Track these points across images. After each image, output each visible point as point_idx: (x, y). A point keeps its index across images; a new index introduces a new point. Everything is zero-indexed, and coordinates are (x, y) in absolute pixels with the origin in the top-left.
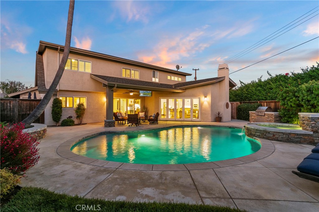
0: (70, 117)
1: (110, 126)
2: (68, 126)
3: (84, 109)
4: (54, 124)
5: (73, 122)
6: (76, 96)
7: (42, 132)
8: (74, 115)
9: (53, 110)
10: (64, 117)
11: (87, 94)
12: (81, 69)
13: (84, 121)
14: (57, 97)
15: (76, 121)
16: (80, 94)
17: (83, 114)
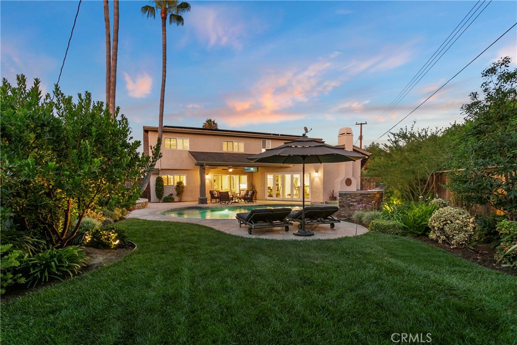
0: (172, 195)
1: (203, 203)
2: (168, 202)
3: (183, 187)
4: (157, 200)
5: (173, 199)
6: (176, 174)
7: (144, 204)
8: (175, 193)
9: (156, 188)
10: (166, 195)
11: (187, 172)
12: (180, 147)
13: (184, 198)
14: (160, 176)
15: (176, 199)
16: (180, 172)
17: (182, 191)
